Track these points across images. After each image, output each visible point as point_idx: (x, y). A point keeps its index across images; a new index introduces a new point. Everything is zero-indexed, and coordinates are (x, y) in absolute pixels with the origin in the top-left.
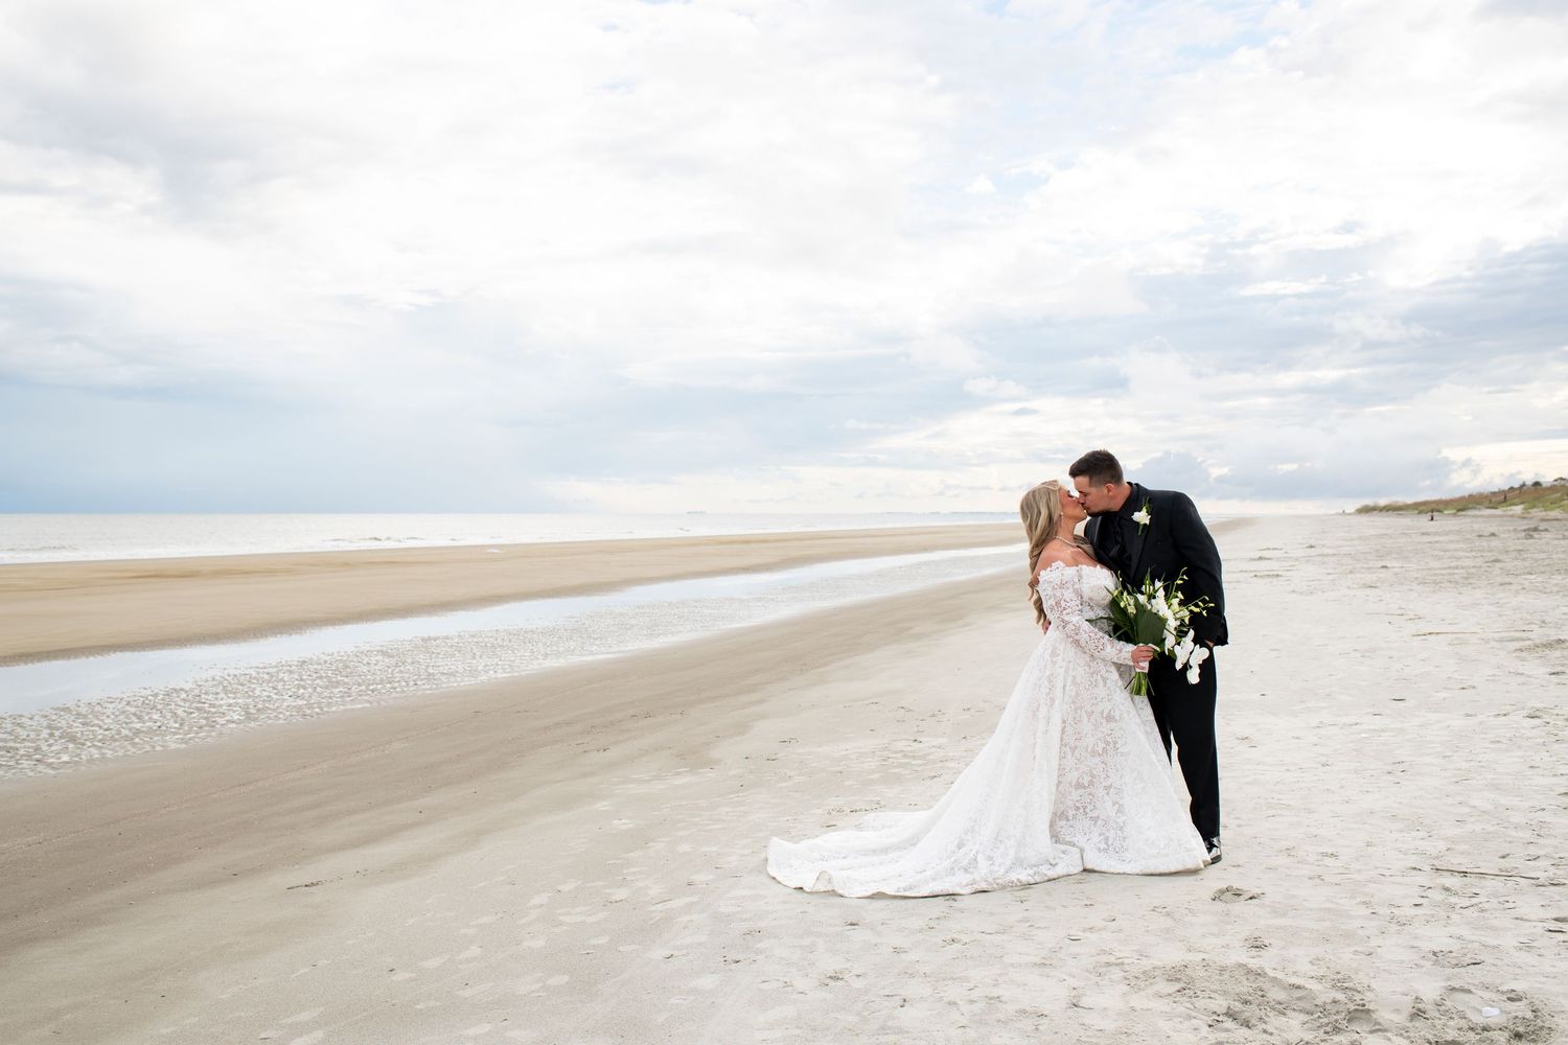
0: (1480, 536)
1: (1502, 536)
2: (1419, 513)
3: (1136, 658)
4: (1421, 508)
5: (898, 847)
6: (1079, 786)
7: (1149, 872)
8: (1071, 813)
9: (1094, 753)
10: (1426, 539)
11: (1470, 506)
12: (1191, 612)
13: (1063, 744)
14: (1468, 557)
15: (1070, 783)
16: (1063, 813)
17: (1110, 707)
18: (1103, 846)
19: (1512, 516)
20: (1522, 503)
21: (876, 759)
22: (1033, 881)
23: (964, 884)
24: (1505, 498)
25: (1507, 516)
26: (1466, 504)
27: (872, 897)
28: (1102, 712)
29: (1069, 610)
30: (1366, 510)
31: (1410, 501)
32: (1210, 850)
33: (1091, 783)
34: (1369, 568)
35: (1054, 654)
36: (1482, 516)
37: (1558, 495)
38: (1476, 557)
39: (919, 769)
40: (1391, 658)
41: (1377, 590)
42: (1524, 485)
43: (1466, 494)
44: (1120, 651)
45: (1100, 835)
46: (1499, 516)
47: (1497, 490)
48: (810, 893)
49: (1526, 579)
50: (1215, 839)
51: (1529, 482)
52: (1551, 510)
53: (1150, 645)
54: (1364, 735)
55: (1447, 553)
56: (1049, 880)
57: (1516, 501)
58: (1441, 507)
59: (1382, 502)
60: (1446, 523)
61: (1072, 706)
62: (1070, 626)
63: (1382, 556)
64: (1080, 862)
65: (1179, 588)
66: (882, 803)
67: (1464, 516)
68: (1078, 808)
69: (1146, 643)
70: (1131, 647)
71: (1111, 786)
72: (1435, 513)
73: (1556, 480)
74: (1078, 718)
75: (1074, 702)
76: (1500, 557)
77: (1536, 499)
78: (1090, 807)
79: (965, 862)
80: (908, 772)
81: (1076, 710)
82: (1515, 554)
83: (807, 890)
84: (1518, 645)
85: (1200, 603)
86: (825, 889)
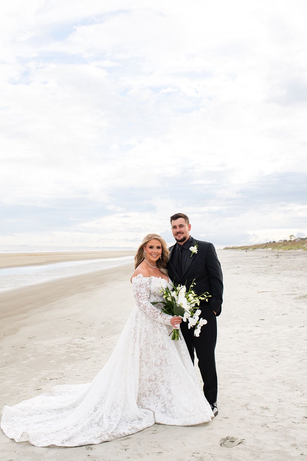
0: (263, 257)
1: (269, 257)
2: (242, 249)
3: (173, 322)
4: (243, 248)
5: (67, 409)
6: (150, 380)
7: (186, 425)
8: (147, 393)
9: (156, 365)
10: (247, 258)
11: (257, 248)
12: (200, 300)
13: (141, 361)
14: (262, 264)
15: (146, 379)
16: (144, 393)
17: (163, 343)
18: (163, 410)
19: (269, 251)
20: (271, 247)
21: (66, 348)
22: (131, 433)
23: (97, 437)
24: (266, 246)
25: (267, 251)
26: (255, 247)
27: (48, 447)
28: (159, 346)
29: (142, 298)
30: (226, 249)
31: (239, 246)
32: (213, 409)
33: (156, 379)
34: (234, 267)
35: (137, 317)
36: (260, 251)
37: (281, 245)
38: (265, 264)
39: (82, 354)
40: (254, 302)
41: (239, 275)
42: (270, 242)
43: (254, 244)
44: (165, 319)
45: (162, 403)
46: (265, 251)
47: (263, 243)
48: (18, 443)
49: (284, 272)
50: (215, 404)
51: (272, 241)
52: (280, 249)
53: (179, 316)
54: (256, 337)
55: (256, 263)
56: (139, 432)
57: (269, 247)
58: (248, 248)
59: (231, 246)
60: (250, 253)
61: (145, 342)
62: (142, 305)
63: (236, 263)
64: (153, 419)
65: (193, 289)
66: (65, 374)
67: (255, 251)
68: (150, 391)
69: (178, 315)
70: (170, 317)
71: (164, 381)
72: (247, 250)
73: (279, 241)
74: (148, 348)
75: (146, 341)
76: (273, 264)
77: (275, 246)
78: (156, 390)
79: (97, 420)
80: (78, 355)
81: (147, 344)
82: (276, 263)
83: (17, 441)
84: (294, 296)
85: (205, 296)
86: (26, 441)
